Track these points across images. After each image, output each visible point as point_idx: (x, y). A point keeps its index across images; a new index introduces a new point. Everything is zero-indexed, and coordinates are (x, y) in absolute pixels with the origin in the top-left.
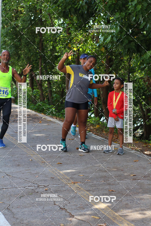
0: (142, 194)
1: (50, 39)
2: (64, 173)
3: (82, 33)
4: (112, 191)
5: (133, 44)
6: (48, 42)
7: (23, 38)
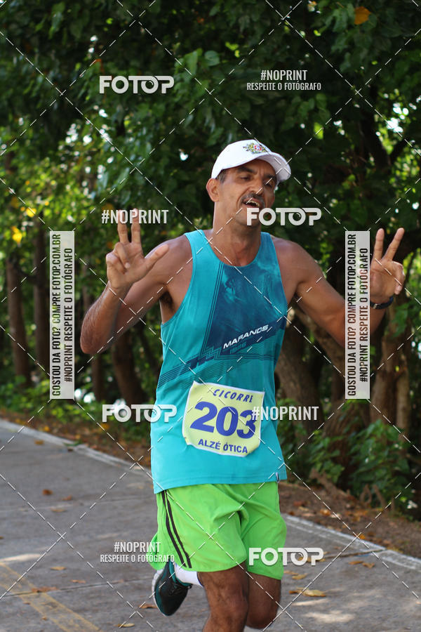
2: (9, 566)
3: (49, 167)
4: (148, 608)
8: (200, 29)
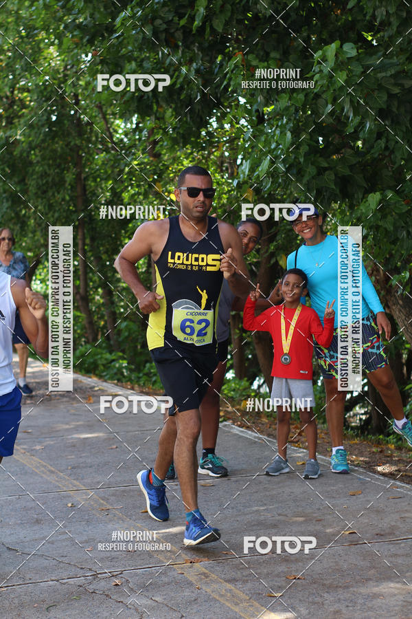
0: (375, 584)
1: (106, 172)
2: (162, 537)
3: (192, 153)
5: (329, 177)
6: (99, 180)
7: (32, 175)
8: (337, 21)
